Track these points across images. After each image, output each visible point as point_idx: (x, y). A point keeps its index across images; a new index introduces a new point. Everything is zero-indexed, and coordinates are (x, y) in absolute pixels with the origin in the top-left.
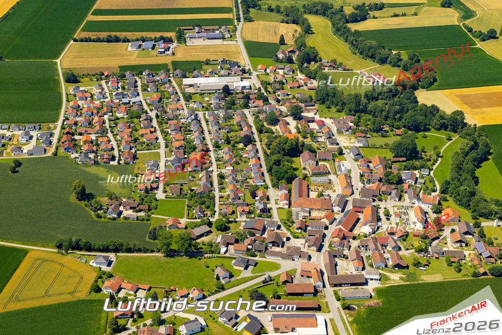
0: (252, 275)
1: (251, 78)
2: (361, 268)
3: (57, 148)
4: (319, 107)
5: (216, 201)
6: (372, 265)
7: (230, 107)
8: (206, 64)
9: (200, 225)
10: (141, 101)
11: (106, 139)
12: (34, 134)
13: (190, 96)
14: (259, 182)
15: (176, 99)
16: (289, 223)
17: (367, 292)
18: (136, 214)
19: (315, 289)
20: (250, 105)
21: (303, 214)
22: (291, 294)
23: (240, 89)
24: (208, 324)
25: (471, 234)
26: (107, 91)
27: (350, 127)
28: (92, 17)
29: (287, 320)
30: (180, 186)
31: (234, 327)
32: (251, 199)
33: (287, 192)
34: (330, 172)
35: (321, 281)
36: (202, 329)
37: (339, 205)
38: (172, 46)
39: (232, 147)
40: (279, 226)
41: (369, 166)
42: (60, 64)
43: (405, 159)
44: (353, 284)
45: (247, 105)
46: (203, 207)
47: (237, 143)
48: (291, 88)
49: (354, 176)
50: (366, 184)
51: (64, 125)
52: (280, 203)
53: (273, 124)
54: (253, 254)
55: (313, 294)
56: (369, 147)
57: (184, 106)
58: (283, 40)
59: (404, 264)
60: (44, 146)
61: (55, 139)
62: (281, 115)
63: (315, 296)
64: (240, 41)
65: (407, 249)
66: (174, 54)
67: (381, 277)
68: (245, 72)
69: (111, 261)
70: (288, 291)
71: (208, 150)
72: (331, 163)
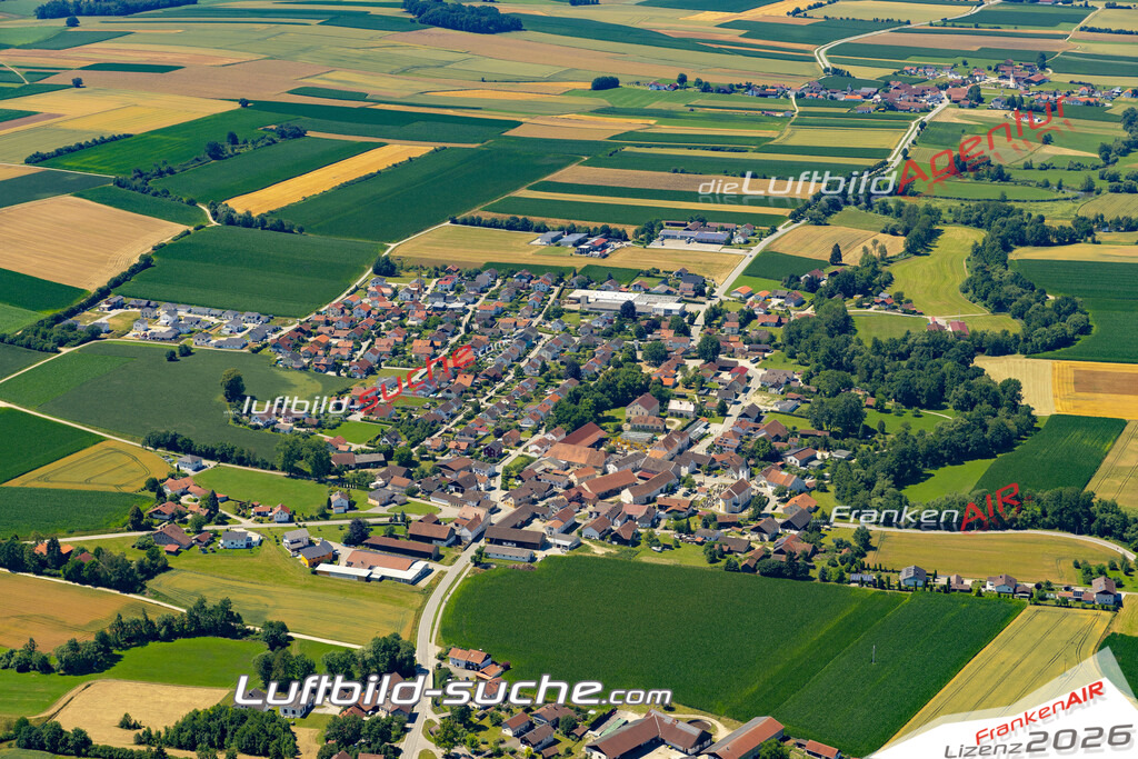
1: (704, 303)
2: (555, 531)
3: (265, 346)
4: (776, 355)
5: (436, 436)
6: (580, 533)
7: (608, 335)
8: (648, 275)
9: (372, 452)
10: (468, 311)
11: (350, 344)
12: (250, 326)
13: (559, 313)
14: (527, 423)
15: (527, 313)
16: (515, 474)
17: (526, 553)
18: (295, 428)
19: (458, 540)
20: (649, 336)
21: (548, 465)
22: (413, 537)
23: (662, 313)
24: (263, 544)
25: (796, 529)
26: (428, 292)
27: (788, 383)
28: (524, 193)
29: (371, 556)
30: (399, 411)
31: (293, 550)
32: (490, 441)
33: (554, 438)
34: (667, 431)
35: (470, 530)
36: (249, 546)
37: (616, 464)
38: (617, 245)
39: (542, 380)
40: (497, 474)
41: (749, 434)
42: (393, 249)
43: (827, 434)
44: (520, 544)
45: (641, 335)
46: (404, 437)
47: (559, 378)
48: (762, 325)
49: (706, 443)
50: (712, 454)
51: (307, 321)
52: (530, 449)
53: (657, 365)
54: (412, 493)
55: (446, 543)
56: (790, 413)
57: (534, 325)
58: (837, 256)
59: (627, 536)
60: (250, 341)
61: (275, 336)
62: (687, 354)
63: (449, 546)
64: (756, 250)
65: (666, 528)
66: (607, 256)
67: (576, 547)
68: (702, 293)
69: (204, 467)
70: (410, 532)
71: (497, 379)
72: (687, 422)
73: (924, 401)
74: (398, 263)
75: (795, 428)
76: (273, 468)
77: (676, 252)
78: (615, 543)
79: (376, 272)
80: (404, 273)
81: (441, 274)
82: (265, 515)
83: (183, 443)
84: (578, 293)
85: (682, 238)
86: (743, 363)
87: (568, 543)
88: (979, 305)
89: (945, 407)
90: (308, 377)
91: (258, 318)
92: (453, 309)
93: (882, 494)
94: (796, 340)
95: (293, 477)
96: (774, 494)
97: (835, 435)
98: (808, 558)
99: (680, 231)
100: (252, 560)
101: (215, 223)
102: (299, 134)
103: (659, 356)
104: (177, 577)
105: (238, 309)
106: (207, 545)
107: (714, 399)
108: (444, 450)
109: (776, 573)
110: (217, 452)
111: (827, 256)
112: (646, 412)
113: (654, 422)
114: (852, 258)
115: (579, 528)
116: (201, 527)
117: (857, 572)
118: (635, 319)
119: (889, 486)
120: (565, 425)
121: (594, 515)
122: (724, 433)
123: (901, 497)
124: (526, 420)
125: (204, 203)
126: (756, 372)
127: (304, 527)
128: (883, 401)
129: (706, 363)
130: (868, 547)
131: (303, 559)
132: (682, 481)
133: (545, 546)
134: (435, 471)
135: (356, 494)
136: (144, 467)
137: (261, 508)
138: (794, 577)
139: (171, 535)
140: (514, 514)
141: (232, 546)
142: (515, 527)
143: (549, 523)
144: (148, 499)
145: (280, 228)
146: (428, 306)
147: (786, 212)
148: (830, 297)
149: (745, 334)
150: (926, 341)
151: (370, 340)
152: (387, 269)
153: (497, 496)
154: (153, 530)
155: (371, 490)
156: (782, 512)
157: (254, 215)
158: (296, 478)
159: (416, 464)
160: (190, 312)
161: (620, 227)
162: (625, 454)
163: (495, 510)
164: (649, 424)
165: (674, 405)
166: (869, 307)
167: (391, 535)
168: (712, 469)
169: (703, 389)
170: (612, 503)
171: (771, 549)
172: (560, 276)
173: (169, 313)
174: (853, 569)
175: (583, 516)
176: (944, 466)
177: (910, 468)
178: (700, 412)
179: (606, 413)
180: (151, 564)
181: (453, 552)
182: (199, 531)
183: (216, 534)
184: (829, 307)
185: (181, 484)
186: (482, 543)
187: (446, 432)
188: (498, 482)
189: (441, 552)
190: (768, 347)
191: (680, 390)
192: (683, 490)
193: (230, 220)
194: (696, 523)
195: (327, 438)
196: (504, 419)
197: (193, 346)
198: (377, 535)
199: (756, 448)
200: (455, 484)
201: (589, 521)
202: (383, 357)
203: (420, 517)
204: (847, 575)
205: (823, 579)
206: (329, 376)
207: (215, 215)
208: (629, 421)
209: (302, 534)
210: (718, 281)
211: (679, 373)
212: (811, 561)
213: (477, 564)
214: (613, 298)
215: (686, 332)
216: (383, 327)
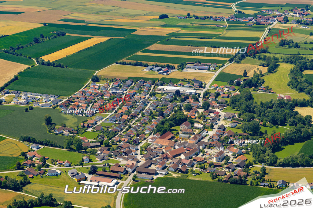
0: (102, 163)
1: (202, 90)
2: (160, 169)
3: (57, 106)
4: (228, 108)
5: (117, 136)
6: (168, 169)
7: (172, 101)
8: (183, 81)
9: (96, 142)
10: (124, 93)
11: (86, 105)
12: (52, 99)
13: (154, 94)
14: (147, 132)
15: (144, 94)
16: (144, 149)
17: (150, 176)
18: (69, 134)
19: (127, 172)
20: (185, 101)
21: (155, 146)
22: (112, 171)
23: (189, 94)
24: (62, 174)
25: (241, 167)
26: (110, 87)
27: (233, 117)
28: (139, 53)
29: (99, 178)
30: (104, 128)
31: (72, 176)
32: (135, 138)
33: (157, 137)
34: (194, 134)
35: (131, 169)
36: (57, 175)
37: (178, 145)
38: (172, 71)
39: (151, 117)
40: (138, 149)
41: (221, 135)
42: (97, 73)
43: (248, 134)
44: (148, 173)
45: (182, 101)
46: (106, 137)
47: (156, 116)
48: (222, 97)
49: (207, 138)
50: (210, 142)
51: (71, 97)
52: (149, 141)
53: (189, 111)
54: (110, 156)
55: (123, 173)
56: (235, 127)
57: (146, 98)
58: (245, 74)
59: (184, 170)
60: (52, 104)
61: (61, 103)
62: (198, 107)
63: (124, 174)
64: (218, 72)
65: (196, 167)
66: (168, 74)
67: (167, 174)
68: (201, 87)
69: (40, 148)
70: (111, 169)
71: (136, 116)
72: (200, 131)
73: (279, 123)
74: (99, 78)
75: (237, 132)
76: (63, 148)
77: (192, 73)
78: (180, 173)
79: (93, 80)
80: (102, 81)
81: (114, 81)
82: (61, 164)
83: (32, 140)
84: (160, 87)
85: (193, 68)
86: (218, 110)
87: (164, 173)
88: (294, 90)
89: (286, 125)
90: (73, 117)
91: (55, 97)
92: (119, 93)
93: (269, 155)
94: (234, 103)
95: (70, 151)
96: (232, 155)
97: (250, 135)
98: (245, 177)
99: (192, 66)
100: (58, 180)
101: (38, 65)
102: (64, 34)
103: (189, 109)
104: (33, 186)
105: (47, 94)
106: (42, 175)
107: (209, 123)
108: (120, 141)
109: (235, 182)
110: (44, 143)
111: (242, 74)
112: (187, 128)
113: (190, 131)
114: (250, 74)
115: (167, 167)
116: (40, 169)
117: (262, 182)
118: (180, 96)
119: (271, 153)
120: (160, 132)
121: (172, 163)
122: (213, 135)
123: (275, 156)
124: (147, 131)
125: (34, 58)
126: (222, 114)
127: (75, 168)
128: (266, 123)
129: (205, 111)
130: (265, 173)
131: (75, 179)
132: (201, 151)
133: (156, 174)
134: (117, 148)
135: (92, 156)
136: (20, 148)
137: (60, 162)
138: (241, 184)
139: (31, 171)
140: (145, 163)
141: (51, 175)
142: (146, 167)
143: (157, 166)
144: (22, 159)
145: (60, 66)
146: (111, 92)
147: (227, 59)
148: (244, 87)
149: (217, 100)
150: (278, 102)
151: (92, 104)
152: (96, 80)
153: (139, 157)
154: (24, 169)
155: (97, 155)
156: (235, 161)
157: (51, 62)
158: (71, 151)
159: (111, 146)
160: (31, 95)
161: (173, 65)
162: (181, 142)
163: (138, 162)
164: (188, 132)
165: (196, 125)
166: (257, 91)
167: (104, 171)
168: (210, 147)
169: (205, 119)
170: (178, 159)
171: (233, 174)
172: (154, 81)
173: (25, 95)
174: (261, 181)
175: (169, 163)
176: (288, 145)
177: (277, 146)
178: (205, 127)
179: (173, 128)
180: (24, 182)
181: (126, 176)
182: (40, 170)
183: (45, 171)
184: (245, 91)
185: (32, 154)
186: (135, 173)
187: (120, 135)
188: (139, 152)
189: (122, 176)
190: (225, 105)
191: (197, 120)
192: (201, 154)
193: (43, 64)
194: (207, 166)
195: (81, 137)
196: (139, 130)
197: (33, 106)
198: (99, 171)
199: (225, 139)
200: (125, 153)
201: (171, 165)
202: (97, 110)
203: (114, 164)
204: (259, 183)
205: (251, 185)
206: (79, 116)
207: (38, 62)
208: (181, 130)
209: (75, 171)
210: (206, 82)
211: (196, 114)
212: (247, 178)
213: (134, 180)
214: (173, 89)
215: (197, 100)
216: (96, 99)
